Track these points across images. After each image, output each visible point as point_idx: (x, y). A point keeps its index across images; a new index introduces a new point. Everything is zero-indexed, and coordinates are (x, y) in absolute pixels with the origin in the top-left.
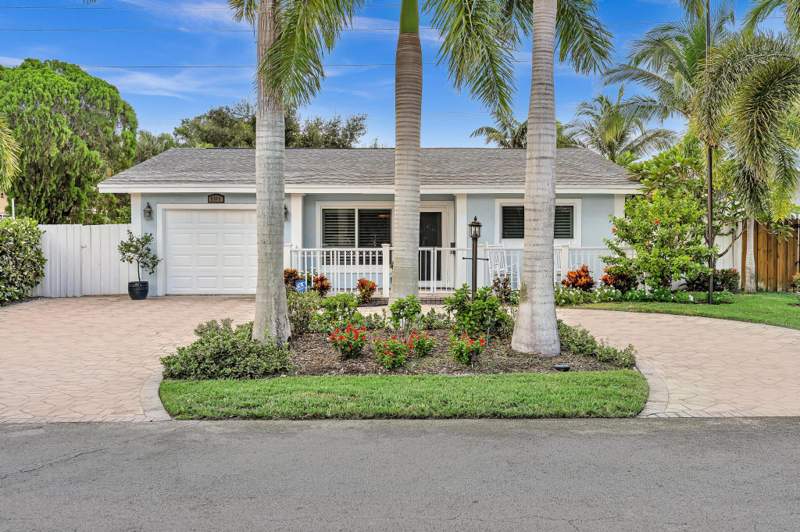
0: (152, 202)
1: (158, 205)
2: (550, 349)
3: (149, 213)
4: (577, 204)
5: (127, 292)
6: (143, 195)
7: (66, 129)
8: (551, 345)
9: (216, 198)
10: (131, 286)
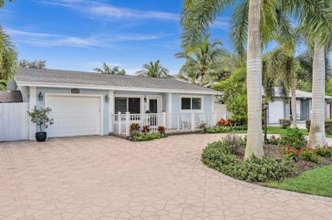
0: (43, 91)
1: (46, 94)
3: (40, 97)
4: (202, 97)
6: (38, 88)
9: (75, 91)
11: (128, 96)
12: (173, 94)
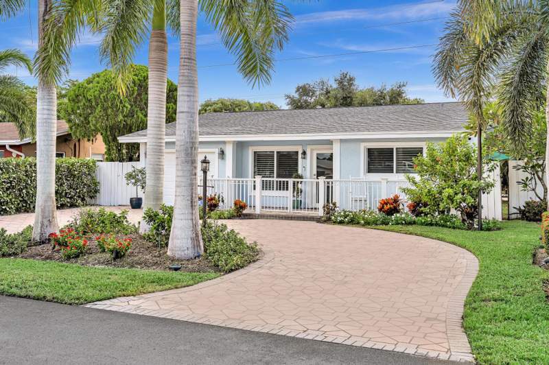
2: (183, 253)
5: (129, 204)
7: (127, 105)
8: (184, 251)
10: (131, 200)
11: (276, 149)
12: (341, 141)
